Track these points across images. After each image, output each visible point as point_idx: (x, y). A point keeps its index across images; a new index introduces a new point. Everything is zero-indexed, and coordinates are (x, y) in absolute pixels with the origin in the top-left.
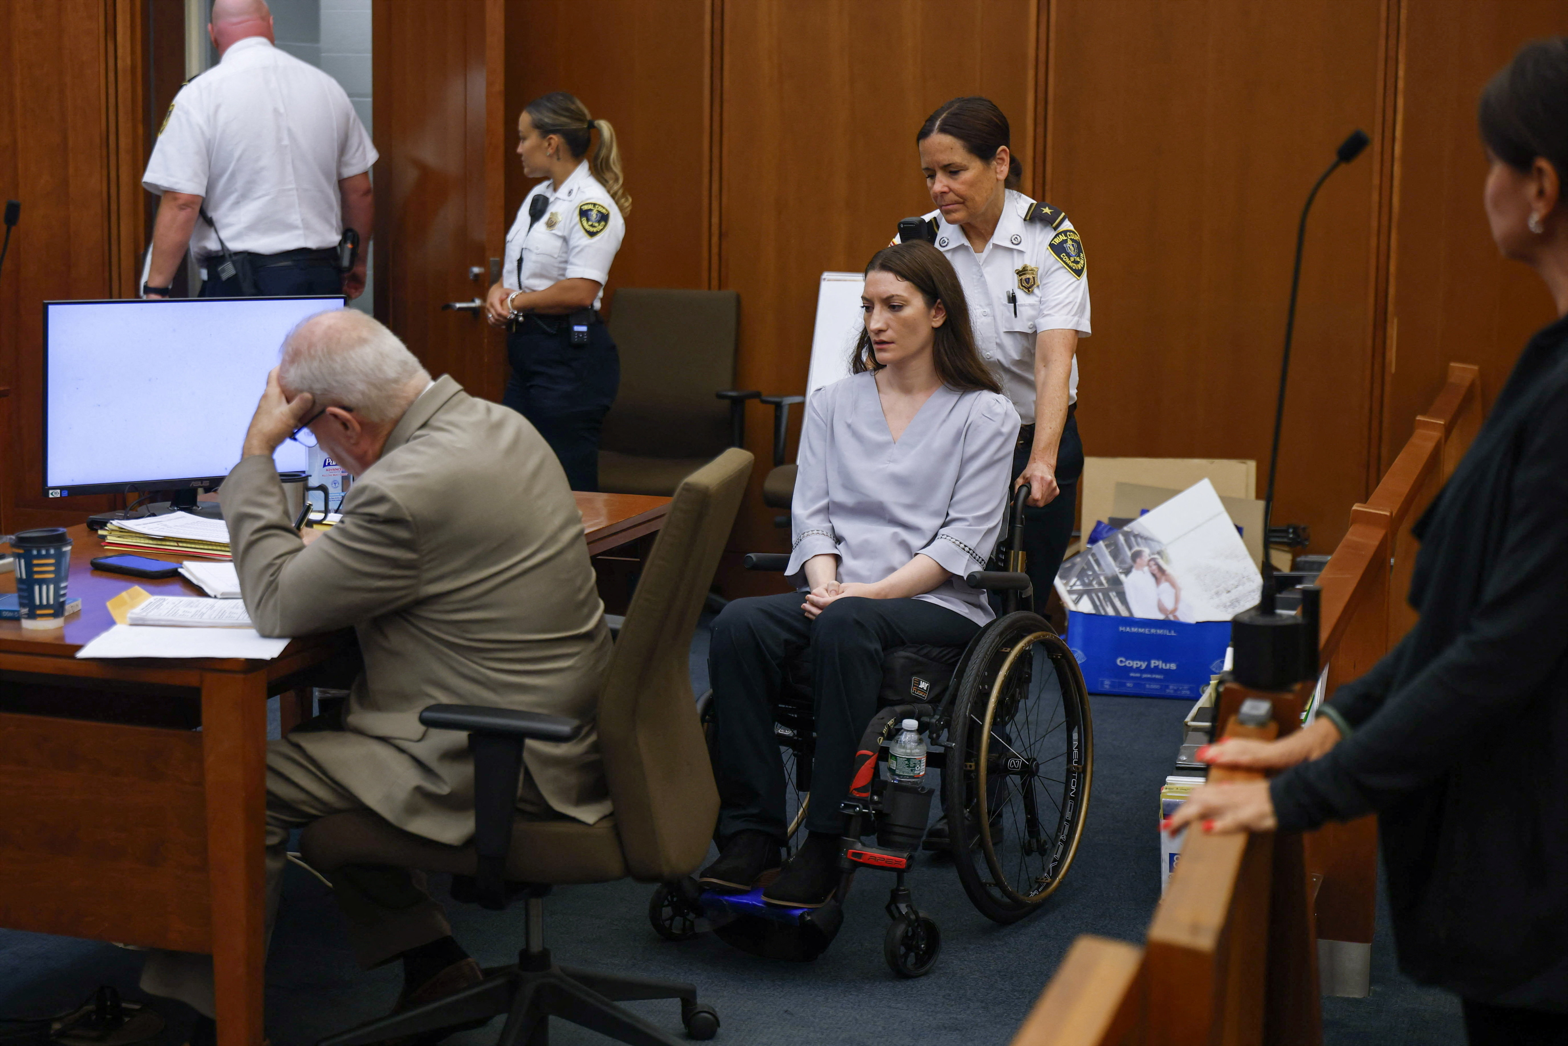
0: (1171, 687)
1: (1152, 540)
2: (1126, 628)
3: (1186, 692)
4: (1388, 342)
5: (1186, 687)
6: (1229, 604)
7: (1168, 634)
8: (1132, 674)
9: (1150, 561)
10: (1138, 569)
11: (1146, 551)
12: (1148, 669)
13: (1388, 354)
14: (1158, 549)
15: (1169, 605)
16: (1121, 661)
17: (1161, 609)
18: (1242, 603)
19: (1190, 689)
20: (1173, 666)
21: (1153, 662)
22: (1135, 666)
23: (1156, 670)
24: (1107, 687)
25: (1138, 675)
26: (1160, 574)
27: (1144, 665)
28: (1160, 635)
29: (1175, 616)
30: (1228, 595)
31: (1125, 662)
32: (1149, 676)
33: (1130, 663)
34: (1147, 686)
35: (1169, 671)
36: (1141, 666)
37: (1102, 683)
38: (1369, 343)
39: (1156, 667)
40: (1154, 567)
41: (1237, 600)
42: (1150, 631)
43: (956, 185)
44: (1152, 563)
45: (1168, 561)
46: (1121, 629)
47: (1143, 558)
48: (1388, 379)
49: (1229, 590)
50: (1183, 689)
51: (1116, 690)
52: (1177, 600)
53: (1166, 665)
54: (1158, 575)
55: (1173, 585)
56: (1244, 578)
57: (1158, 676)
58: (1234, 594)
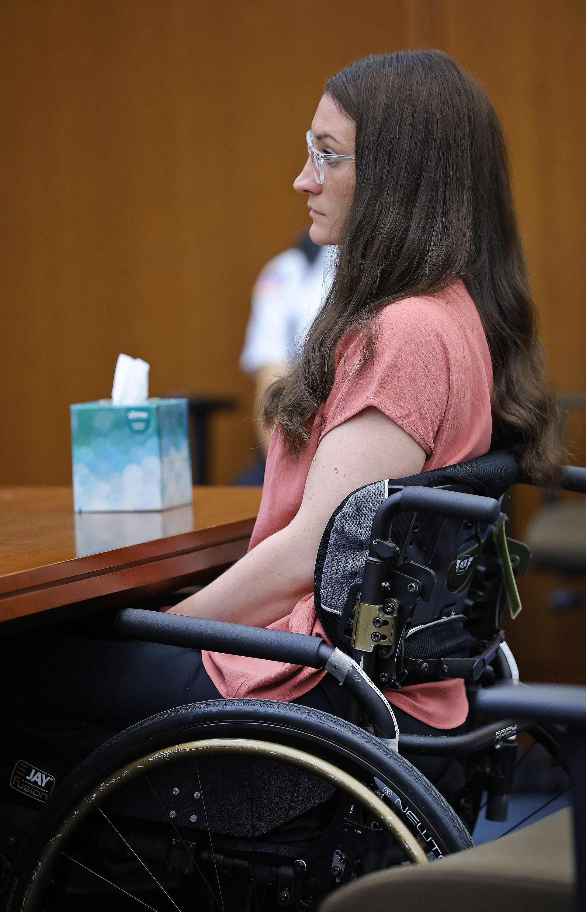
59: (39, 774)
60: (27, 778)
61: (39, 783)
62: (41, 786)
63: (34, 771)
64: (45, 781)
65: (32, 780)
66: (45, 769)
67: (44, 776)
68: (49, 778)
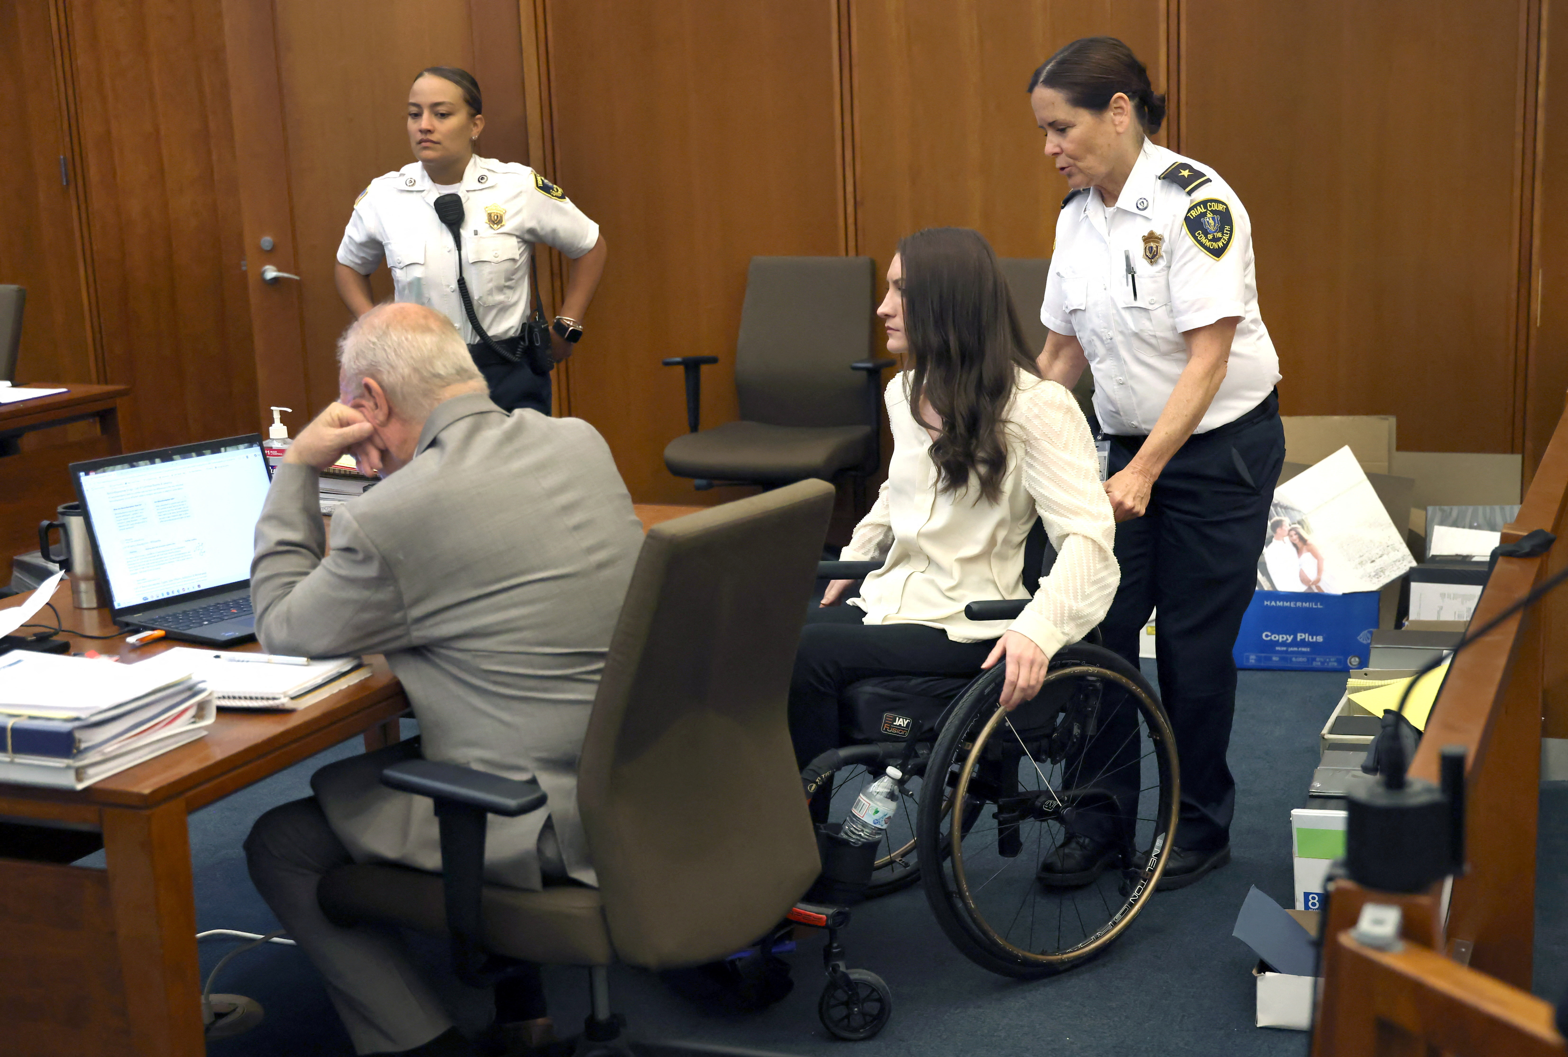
0: (1318, 659)
1: (1293, 509)
2: (1271, 603)
3: (1333, 663)
4: (1533, 294)
5: (1332, 660)
6: (1373, 574)
7: (1314, 606)
8: (1278, 648)
9: (1290, 530)
10: (1278, 539)
11: (1287, 521)
12: (1294, 643)
13: (1533, 307)
14: (1298, 518)
15: (1312, 576)
16: (1267, 636)
17: (1304, 580)
18: (1387, 573)
19: (1338, 661)
20: (1320, 639)
21: (1299, 635)
22: (1281, 640)
23: (1303, 643)
24: (1253, 661)
25: (1284, 649)
26: (1301, 544)
27: (1290, 639)
28: (1306, 608)
29: (1318, 588)
30: (1373, 564)
31: (1271, 636)
32: (1295, 649)
33: (1275, 637)
34: (1294, 659)
35: (1316, 643)
36: (1287, 639)
37: (1248, 659)
38: (1514, 296)
39: (1303, 640)
40: (1295, 537)
41: (1383, 570)
42: (1296, 605)
43: (1067, 145)
44: (1293, 533)
45: (1308, 531)
46: (1266, 603)
47: (1284, 528)
48: (1533, 332)
49: (1373, 559)
50: (1330, 661)
51: (1262, 664)
52: (1319, 571)
53: (1312, 638)
54: (1300, 544)
55: (1315, 555)
56: (1388, 546)
57: (1304, 649)
58: (1379, 563)
59: (901, 719)
60: (894, 723)
61: (902, 725)
62: (903, 727)
63: (897, 718)
64: (906, 723)
65: (898, 724)
66: (904, 715)
67: (904, 720)
68: (908, 721)
